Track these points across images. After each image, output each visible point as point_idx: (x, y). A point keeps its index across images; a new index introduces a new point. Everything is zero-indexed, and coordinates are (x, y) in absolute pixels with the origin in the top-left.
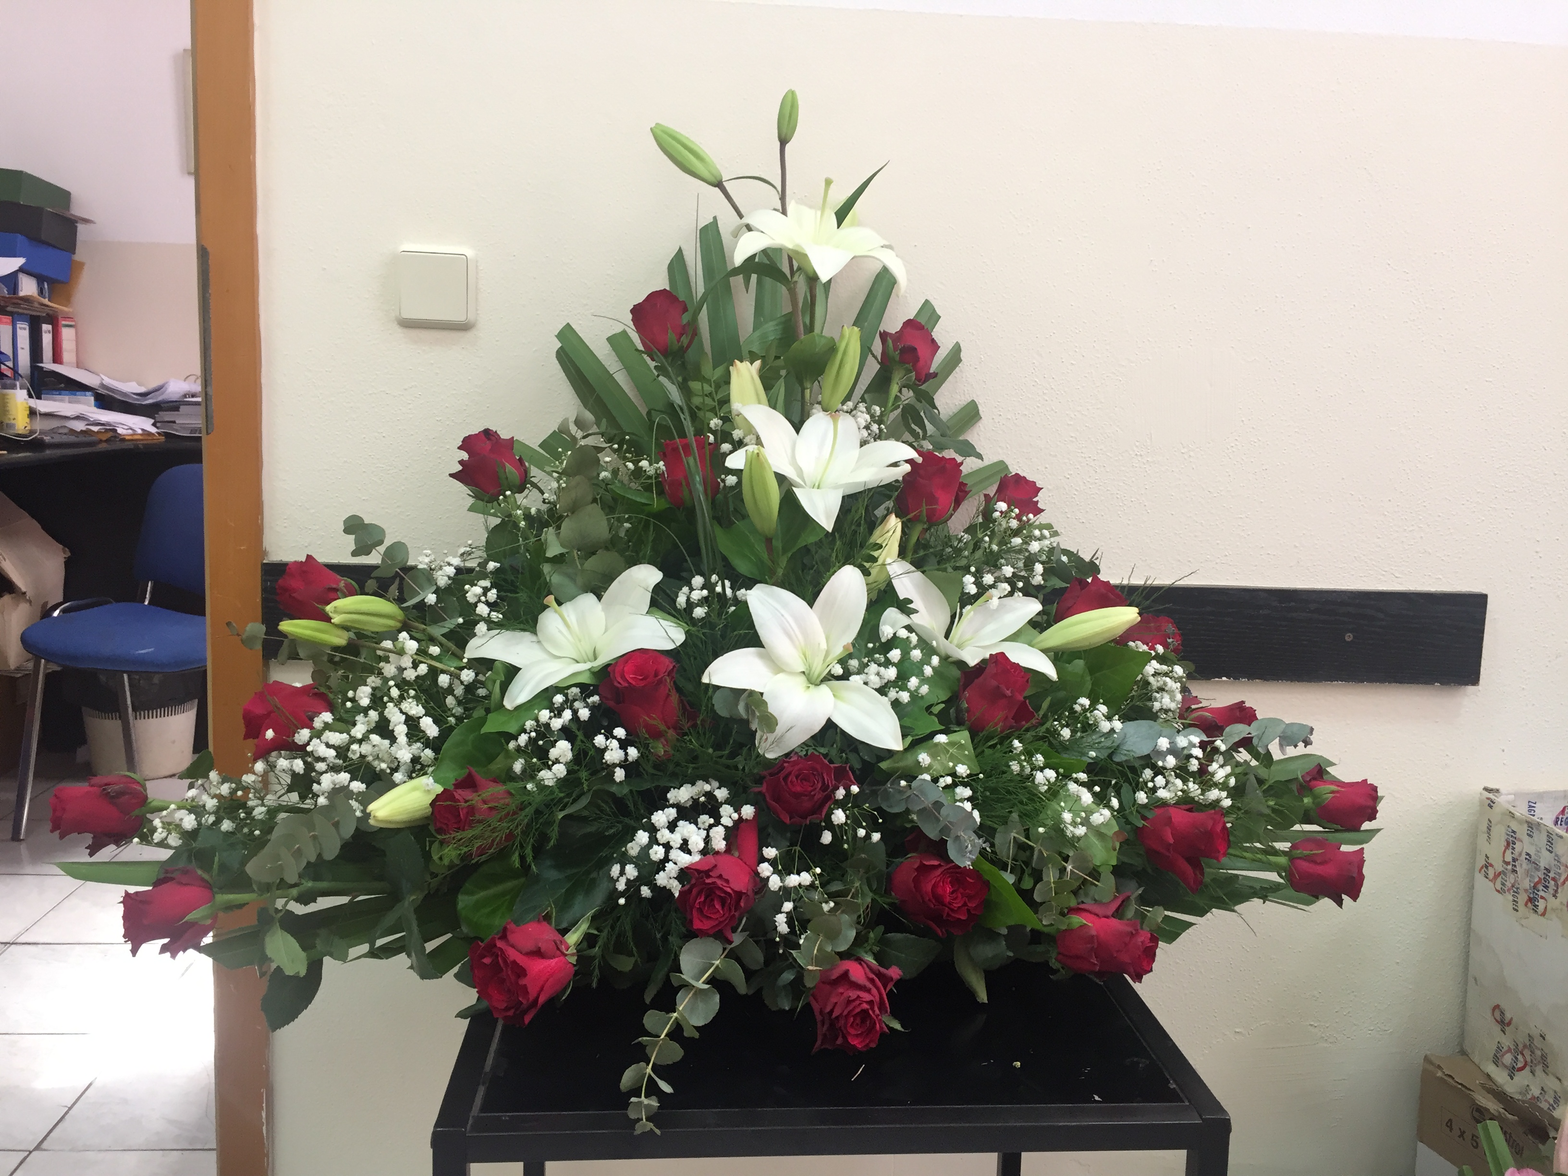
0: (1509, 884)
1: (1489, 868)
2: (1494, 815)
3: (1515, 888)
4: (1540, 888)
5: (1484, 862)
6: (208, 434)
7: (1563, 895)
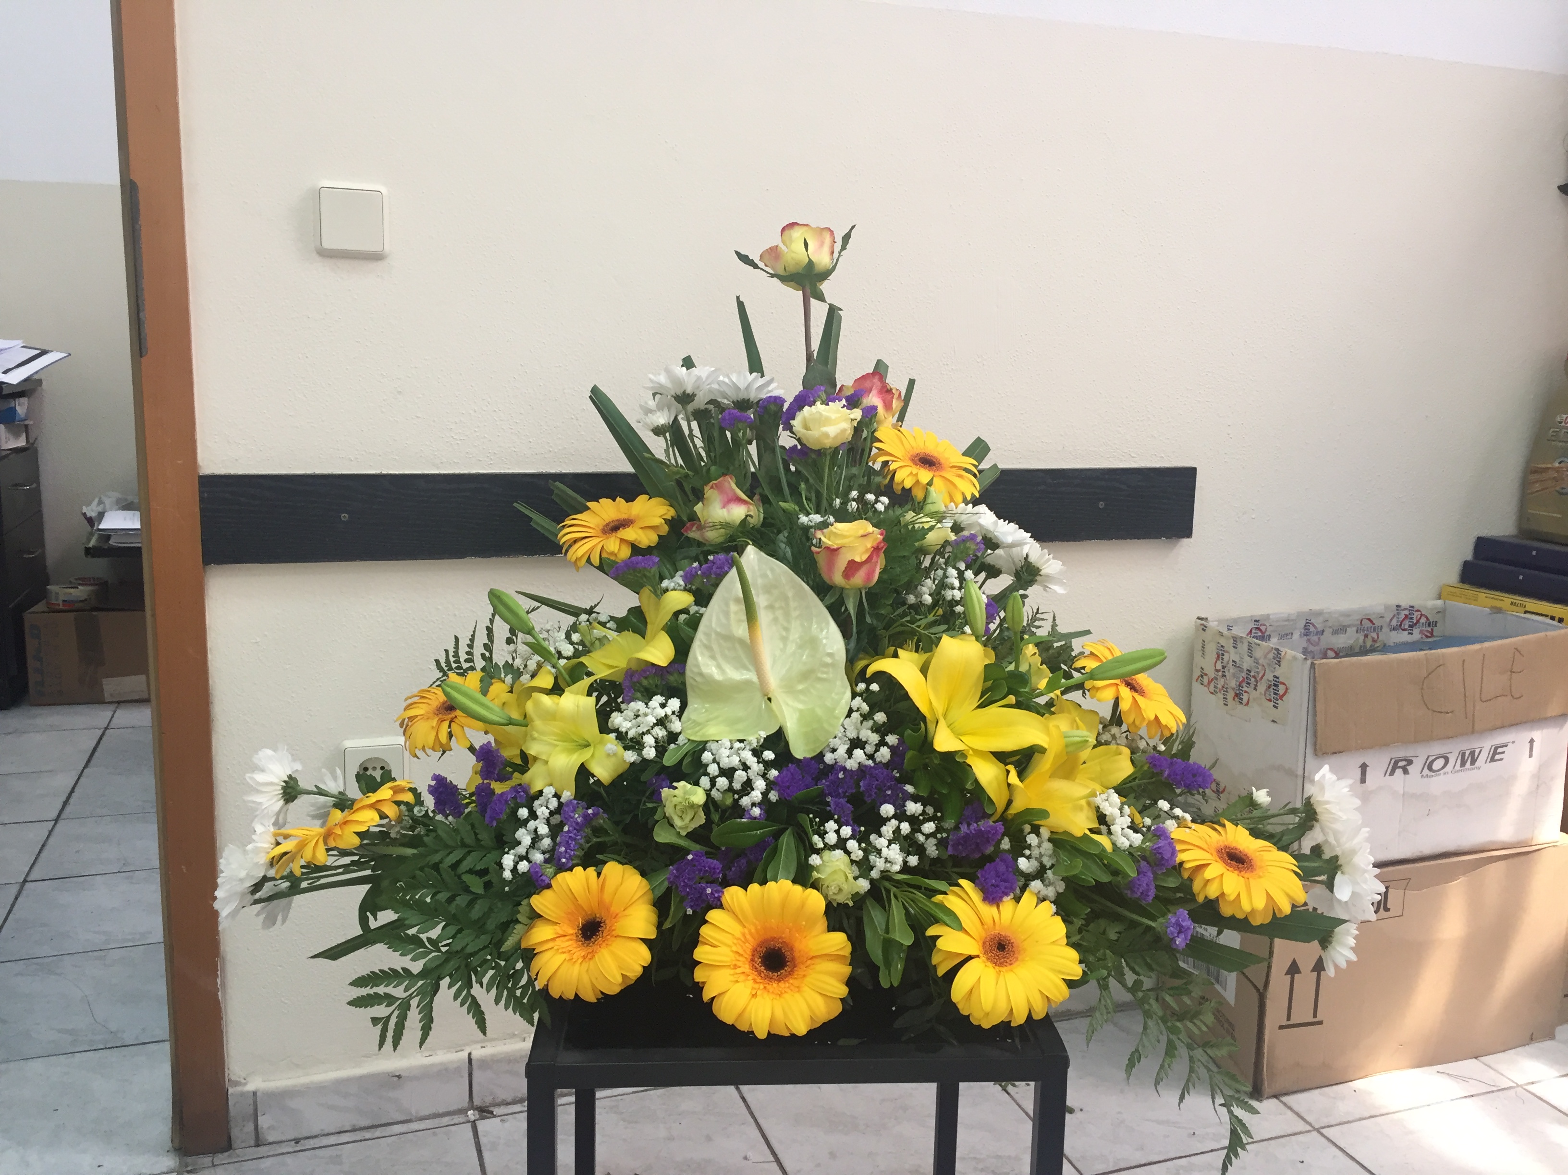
0: (1220, 686)
1: (1205, 677)
2: (1207, 636)
3: (1224, 688)
4: (1244, 685)
5: (1200, 673)
6: (141, 356)
7: (1262, 687)
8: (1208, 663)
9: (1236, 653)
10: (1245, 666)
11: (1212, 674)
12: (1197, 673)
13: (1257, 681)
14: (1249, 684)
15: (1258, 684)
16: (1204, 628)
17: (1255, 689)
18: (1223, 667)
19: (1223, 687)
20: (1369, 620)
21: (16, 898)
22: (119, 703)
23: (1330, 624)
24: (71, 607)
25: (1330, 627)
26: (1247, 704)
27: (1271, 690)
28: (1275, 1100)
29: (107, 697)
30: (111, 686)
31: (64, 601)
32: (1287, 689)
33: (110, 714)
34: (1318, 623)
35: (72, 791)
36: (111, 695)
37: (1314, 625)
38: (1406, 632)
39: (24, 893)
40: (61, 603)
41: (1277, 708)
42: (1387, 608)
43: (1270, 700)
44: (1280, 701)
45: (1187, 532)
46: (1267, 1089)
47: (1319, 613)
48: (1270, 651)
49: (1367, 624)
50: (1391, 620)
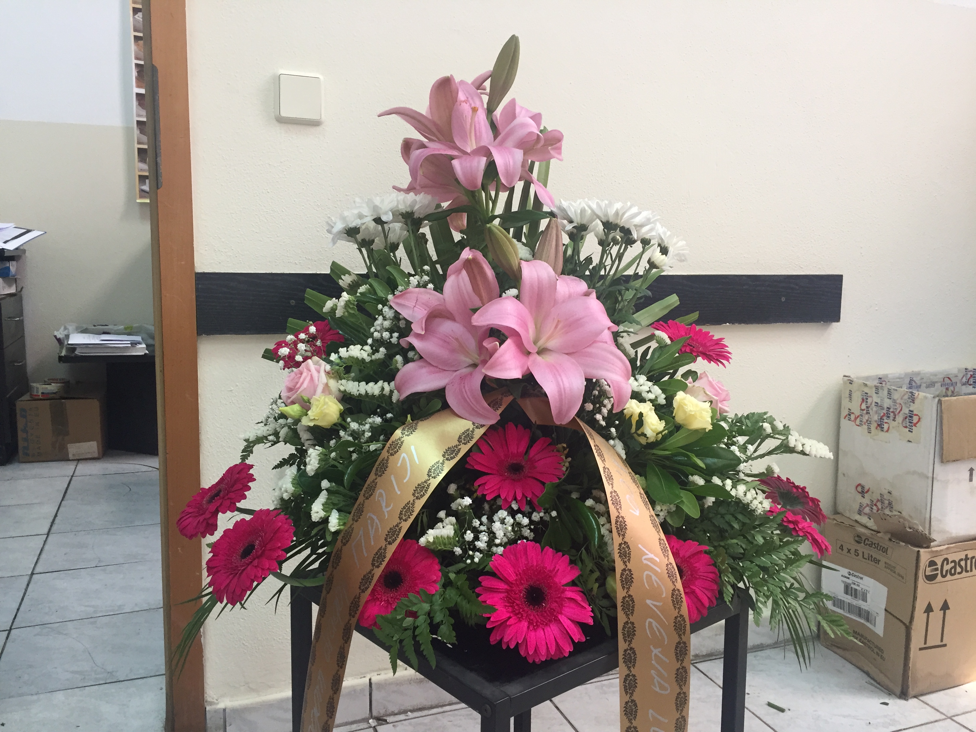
0: (864, 420)
1: (852, 415)
2: (854, 387)
3: (869, 422)
4: (885, 418)
5: (847, 413)
6: (158, 188)
7: (900, 419)
8: (855, 406)
9: (878, 397)
10: (885, 406)
11: (857, 412)
12: (845, 412)
13: (895, 415)
14: (888, 417)
15: (897, 417)
16: (851, 382)
17: (894, 420)
18: (867, 407)
19: (867, 421)
20: (948, 378)
21: (28, 585)
22: (78, 460)
23: (924, 380)
24: (46, 397)
25: (925, 383)
26: (887, 431)
27: (907, 420)
28: (915, 700)
29: (71, 457)
30: (73, 449)
31: (42, 393)
32: (919, 419)
33: (73, 467)
34: (917, 379)
35: (56, 516)
36: (74, 455)
37: (915, 382)
38: (971, 387)
39: (33, 581)
40: (40, 393)
41: (912, 432)
42: (959, 370)
43: (906, 427)
44: (914, 428)
45: (837, 318)
46: (911, 692)
47: (918, 374)
48: (905, 395)
49: (947, 380)
50: (962, 378)
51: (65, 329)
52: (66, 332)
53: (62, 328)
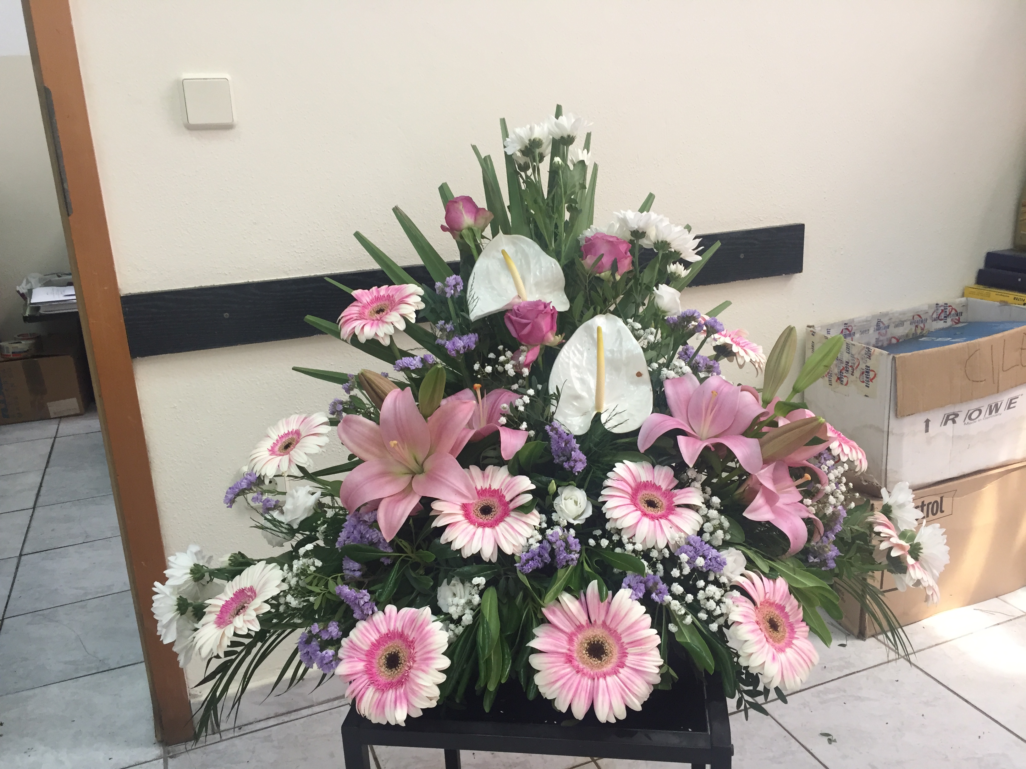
2: (816, 339)
3: (830, 375)
4: (844, 372)
6: (69, 215)
7: (857, 373)
10: (845, 360)
13: (853, 370)
14: (847, 371)
15: (855, 371)
16: (813, 334)
17: (852, 375)
19: (828, 373)
20: (919, 316)
21: (17, 568)
22: (60, 417)
23: (893, 320)
24: (18, 357)
25: (893, 323)
26: (846, 384)
27: (864, 375)
28: (873, 639)
29: (52, 415)
30: (54, 407)
31: (13, 353)
32: (875, 375)
33: (56, 426)
34: (885, 321)
35: (41, 486)
36: (55, 413)
37: (882, 322)
38: (942, 321)
39: (22, 563)
40: (11, 353)
41: (868, 387)
42: (930, 306)
43: (863, 382)
44: (870, 383)
45: (799, 269)
46: (868, 632)
47: (886, 314)
48: (862, 349)
49: (917, 318)
50: (933, 314)
51: (28, 282)
52: (28, 287)
53: (25, 282)
